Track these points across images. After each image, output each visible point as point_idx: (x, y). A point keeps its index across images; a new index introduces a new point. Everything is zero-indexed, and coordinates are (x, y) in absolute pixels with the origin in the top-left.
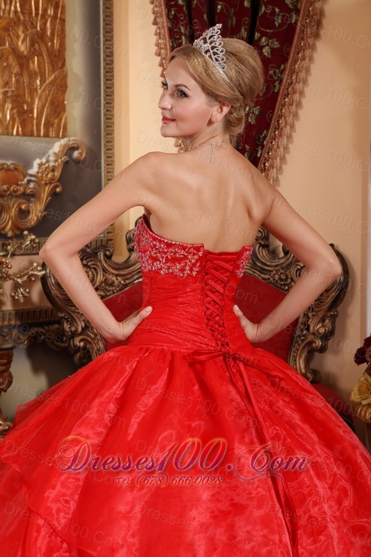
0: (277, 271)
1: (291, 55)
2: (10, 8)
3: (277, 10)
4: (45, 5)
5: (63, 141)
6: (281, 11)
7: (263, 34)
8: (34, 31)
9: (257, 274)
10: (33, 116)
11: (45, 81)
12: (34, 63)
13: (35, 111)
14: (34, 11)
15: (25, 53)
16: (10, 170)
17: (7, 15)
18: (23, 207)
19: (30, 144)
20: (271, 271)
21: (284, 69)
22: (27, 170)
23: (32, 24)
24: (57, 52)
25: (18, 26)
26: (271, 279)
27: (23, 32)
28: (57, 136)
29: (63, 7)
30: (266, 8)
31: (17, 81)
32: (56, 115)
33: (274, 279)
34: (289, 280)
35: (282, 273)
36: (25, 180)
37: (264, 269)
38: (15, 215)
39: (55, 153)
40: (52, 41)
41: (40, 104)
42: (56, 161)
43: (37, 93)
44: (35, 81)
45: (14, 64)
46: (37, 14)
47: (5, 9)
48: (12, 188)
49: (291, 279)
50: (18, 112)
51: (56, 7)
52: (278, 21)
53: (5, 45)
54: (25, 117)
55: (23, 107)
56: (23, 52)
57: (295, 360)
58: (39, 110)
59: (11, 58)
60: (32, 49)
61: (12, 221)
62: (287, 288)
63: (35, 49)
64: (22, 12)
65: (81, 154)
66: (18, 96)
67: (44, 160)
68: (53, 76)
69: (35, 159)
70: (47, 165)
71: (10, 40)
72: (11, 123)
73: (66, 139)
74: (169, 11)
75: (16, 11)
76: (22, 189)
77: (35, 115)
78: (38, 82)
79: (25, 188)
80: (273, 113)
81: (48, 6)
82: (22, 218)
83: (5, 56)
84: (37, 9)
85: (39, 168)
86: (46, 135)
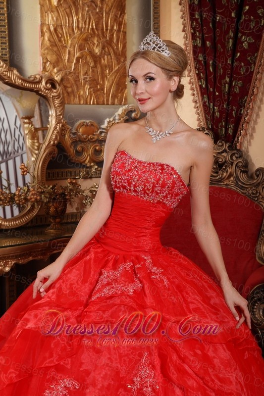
0: (251, 188)
1: (261, 47)
2: (89, 27)
3: (252, 17)
4: (112, 24)
5: (125, 107)
6: (254, 18)
7: (244, 34)
8: (104, 40)
9: (239, 190)
10: (104, 92)
11: (112, 70)
12: (104, 60)
13: (105, 89)
14: (105, 28)
15: (98, 54)
16: (88, 125)
17: (86, 31)
18: (97, 148)
19: (102, 109)
20: (247, 188)
21: (257, 56)
22: (100, 126)
23: (103, 35)
24: (121, 52)
25: (94, 37)
26: (247, 193)
27: (97, 41)
28: (120, 104)
29: (125, 24)
30: (245, 17)
31: (93, 71)
32: (120, 91)
33: (249, 193)
34: (258, 194)
35: (253, 190)
36: (99, 132)
37: (243, 187)
38: (92, 154)
39: (119, 115)
40: (117, 45)
41: (109, 85)
42: (119, 119)
43: (107, 78)
44: (106, 71)
45: (91, 61)
46: (107, 30)
47: (85, 27)
48: (89, 137)
49: (259, 193)
50: (94, 90)
51: (120, 25)
52: (252, 25)
53: (85, 49)
54: (99, 93)
55: (97, 87)
56: (97, 54)
57: (260, 246)
58: (108, 88)
59: (88, 58)
60: (103, 51)
61: (90, 157)
62: (256, 199)
63: (105, 51)
64: (96, 29)
65: (137, 115)
66: (94, 80)
67: (111, 119)
68: (117, 67)
69: (106, 119)
70: (113, 122)
71: (88, 46)
72: (89, 97)
73: (126, 106)
74: (192, 23)
75: (92, 29)
76: (96, 137)
77: (105, 92)
78: (108, 71)
79: (98, 137)
80: (250, 85)
81: (114, 24)
82: (96, 155)
83: (84, 56)
84: (107, 26)
85: (108, 124)
86: (113, 104)
